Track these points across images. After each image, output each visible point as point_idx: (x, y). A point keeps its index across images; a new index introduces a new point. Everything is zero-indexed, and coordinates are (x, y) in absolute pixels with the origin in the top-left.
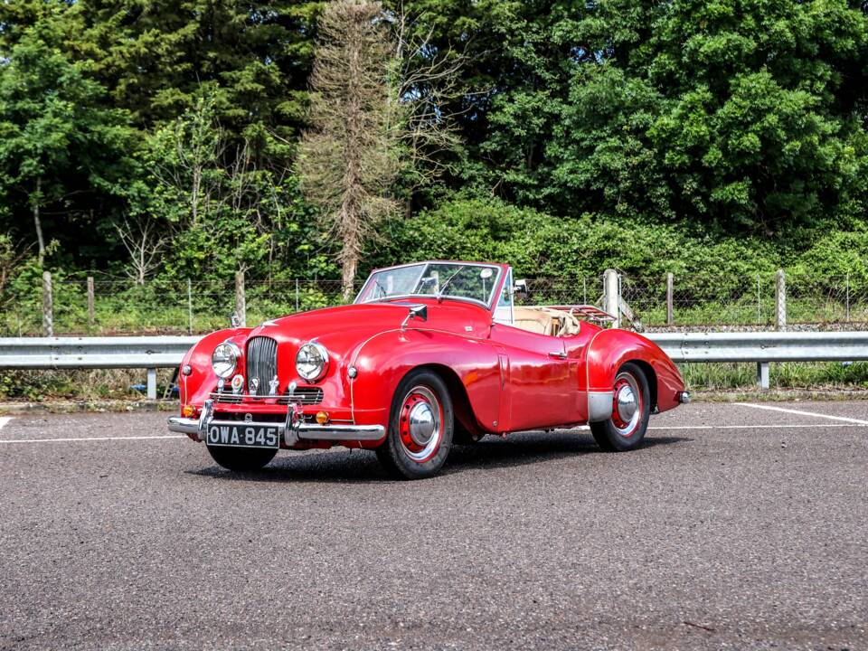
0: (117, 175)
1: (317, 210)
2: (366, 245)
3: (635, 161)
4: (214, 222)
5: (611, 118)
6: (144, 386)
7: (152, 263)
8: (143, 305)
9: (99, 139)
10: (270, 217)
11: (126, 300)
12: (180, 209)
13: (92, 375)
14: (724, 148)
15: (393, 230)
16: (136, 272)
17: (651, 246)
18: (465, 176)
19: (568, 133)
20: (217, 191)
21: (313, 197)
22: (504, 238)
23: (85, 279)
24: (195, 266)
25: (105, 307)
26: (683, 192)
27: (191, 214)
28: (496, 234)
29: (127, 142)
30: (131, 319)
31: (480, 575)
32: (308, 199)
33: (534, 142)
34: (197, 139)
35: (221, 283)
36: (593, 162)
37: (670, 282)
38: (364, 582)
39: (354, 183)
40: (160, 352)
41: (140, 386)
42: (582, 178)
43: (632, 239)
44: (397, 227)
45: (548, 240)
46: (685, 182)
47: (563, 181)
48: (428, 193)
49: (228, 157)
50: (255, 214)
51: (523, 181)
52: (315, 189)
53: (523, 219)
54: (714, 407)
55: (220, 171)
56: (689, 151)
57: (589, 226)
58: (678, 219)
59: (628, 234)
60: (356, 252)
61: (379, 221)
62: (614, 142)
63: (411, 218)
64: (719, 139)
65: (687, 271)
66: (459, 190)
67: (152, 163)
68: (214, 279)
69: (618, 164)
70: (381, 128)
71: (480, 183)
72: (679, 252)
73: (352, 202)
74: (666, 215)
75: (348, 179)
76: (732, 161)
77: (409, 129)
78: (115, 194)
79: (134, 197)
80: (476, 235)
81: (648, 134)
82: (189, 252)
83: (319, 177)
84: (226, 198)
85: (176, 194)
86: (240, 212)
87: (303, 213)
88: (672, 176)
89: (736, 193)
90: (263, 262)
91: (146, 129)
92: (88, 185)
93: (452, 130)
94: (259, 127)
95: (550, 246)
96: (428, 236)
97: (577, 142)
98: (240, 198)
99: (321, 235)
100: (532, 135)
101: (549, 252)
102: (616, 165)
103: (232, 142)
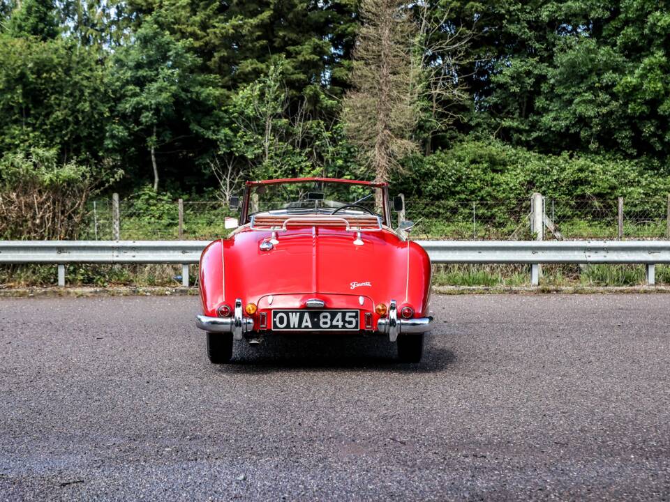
0: (211, 124)
1: (356, 149)
2: (394, 176)
3: (604, 110)
4: (281, 158)
5: (587, 78)
7: (235, 189)
9: (197, 97)
10: (323, 154)
12: (255, 149)
15: (414, 165)
16: (223, 196)
17: (615, 176)
18: (473, 124)
19: (552, 89)
20: (285, 136)
21: (355, 140)
22: (500, 171)
26: (643, 135)
27: (264, 151)
28: (495, 167)
29: (218, 99)
32: (350, 141)
33: (527, 97)
34: (268, 96)
36: (571, 111)
39: (384, 129)
42: (563, 124)
43: (601, 171)
44: (418, 162)
45: (534, 172)
46: (645, 126)
47: (548, 126)
48: (444, 137)
49: (291, 111)
50: (310, 152)
51: (517, 127)
53: (515, 156)
55: (285, 120)
56: (647, 103)
57: (567, 161)
58: (639, 156)
59: (598, 167)
61: (403, 157)
62: (588, 96)
63: (429, 155)
65: (644, 196)
66: (468, 134)
67: (235, 115)
69: (591, 113)
71: (485, 129)
72: (638, 181)
73: (383, 143)
74: (629, 153)
75: (380, 126)
77: (430, 88)
78: (208, 139)
79: (222, 140)
80: (478, 168)
81: (615, 90)
83: (357, 125)
84: (290, 140)
85: (253, 138)
86: (300, 150)
87: (346, 152)
88: (633, 122)
91: (233, 90)
92: (189, 131)
93: (464, 88)
94: (315, 87)
95: (534, 177)
96: (441, 169)
97: (559, 96)
98: (300, 140)
99: (359, 168)
100: (525, 92)
101: (535, 181)
102: (589, 113)
103: (295, 99)
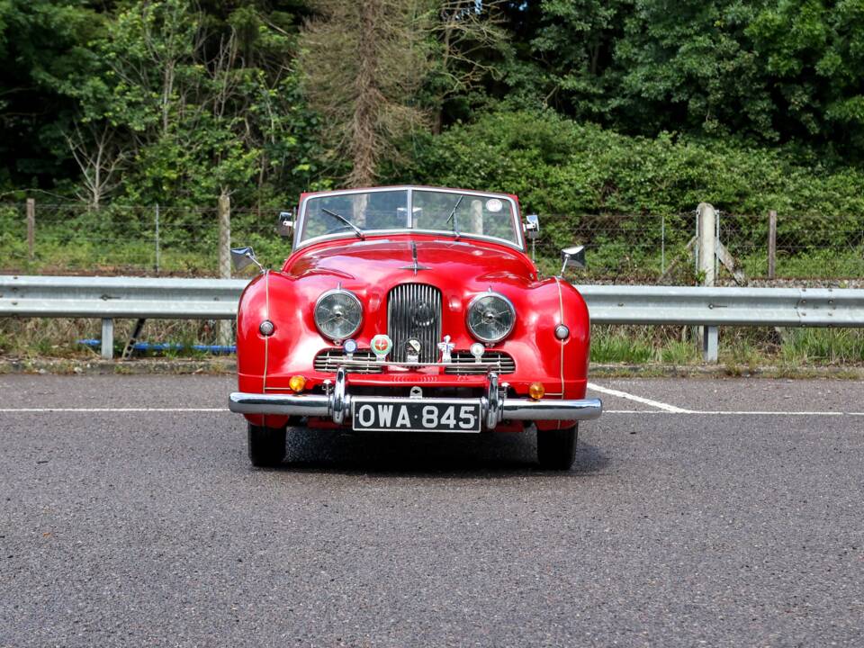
0: (67, 69)
1: (321, 120)
2: (383, 167)
3: (729, 66)
4: (190, 132)
5: (701, 11)
6: (96, 342)
7: (109, 183)
8: (97, 237)
9: (45, 22)
10: (261, 128)
11: (76, 229)
12: (146, 115)
13: (30, 325)
14: (844, 54)
15: (418, 148)
16: (89, 194)
17: (746, 175)
18: (511, 82)
19: (644, 29)
20: (195, 93)
21: (317, 104)
22: (559, 162)
23: (24, 201)
24: (164, 188)
25: (47, 237)
26: (790, 108)
27: (161, 122)
28: (549, 156)
29: (80, 28)
30: (81, 254)
31: (560, 620)
32: (310, 106)
33: (601, 40)
34: (170, 25)
35: (198, 211)
36: (675, 66)
37: (773, 221)
38: (400, 626)
39: (370, 86)
40: (118, 298)
41: (94, 341)
42: (661, 87)
43: (723, 166)
44: (422, 144)
45: (615, 165)
46: (793, 93)
47: (636, 90)
48: (462, 102)
49: (210, 52)
50: (242, 124)
51: (585, 90)
52: (319, 94)
53: (583, 136)
54: (839, 386)
55: (198, 67)
56: (798, 55)
57: (668, 148)
58: (783, 142)
59: (719, 160)
60: (370, 175)
61: (401, 135)
62: (702, 40)
63: (440, 133)
64: (839, 40)
65: (792, 209)
66: (502, 99)
67: (112, 55)
68: (189, 205)
69: (707, 70)
70: (406, 17)
71: (529, 91)
72: (783, 184)
73: (367, 111)
74: (768, 137)
75: (362, 81)
76: (854, 69)
77: (441, 20)
78: (64, 95)
79: (88, 98)
80: (523, 157)
81: (746, 32)
82: (156, 171)
83: (325, 78)
84: (205, 102)
85: (142, 96)
86: (223, 120)
87: (303, 124)
88: (775, 86)
89: (859, 109)
90: (251, 185)
91: (105, 12)
92: (29, 81)
93: (496, 22)
94: (250, 12)
95: (618, 173)
96: (462, 157)
97: (655, 40)
98: (223, 102)
99: (326, 152)
100: (598, 31)
101: (617, 180)
102: (705, 71)
103: (215, 31)
